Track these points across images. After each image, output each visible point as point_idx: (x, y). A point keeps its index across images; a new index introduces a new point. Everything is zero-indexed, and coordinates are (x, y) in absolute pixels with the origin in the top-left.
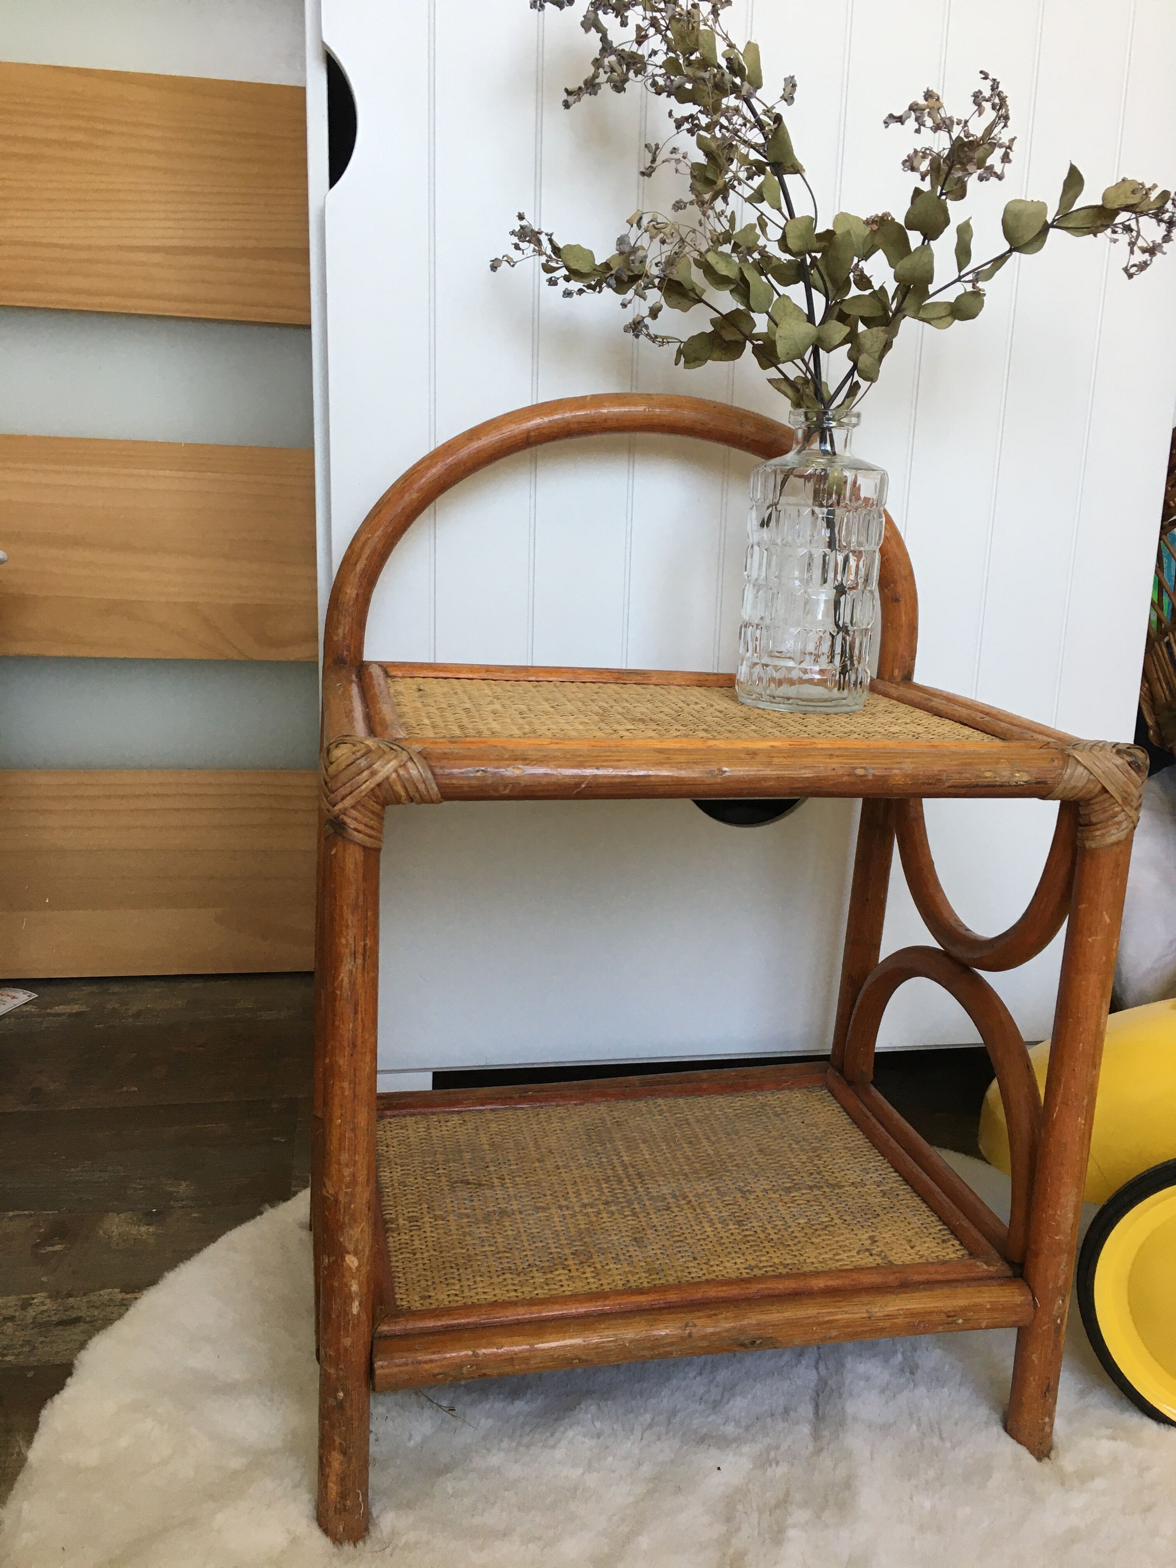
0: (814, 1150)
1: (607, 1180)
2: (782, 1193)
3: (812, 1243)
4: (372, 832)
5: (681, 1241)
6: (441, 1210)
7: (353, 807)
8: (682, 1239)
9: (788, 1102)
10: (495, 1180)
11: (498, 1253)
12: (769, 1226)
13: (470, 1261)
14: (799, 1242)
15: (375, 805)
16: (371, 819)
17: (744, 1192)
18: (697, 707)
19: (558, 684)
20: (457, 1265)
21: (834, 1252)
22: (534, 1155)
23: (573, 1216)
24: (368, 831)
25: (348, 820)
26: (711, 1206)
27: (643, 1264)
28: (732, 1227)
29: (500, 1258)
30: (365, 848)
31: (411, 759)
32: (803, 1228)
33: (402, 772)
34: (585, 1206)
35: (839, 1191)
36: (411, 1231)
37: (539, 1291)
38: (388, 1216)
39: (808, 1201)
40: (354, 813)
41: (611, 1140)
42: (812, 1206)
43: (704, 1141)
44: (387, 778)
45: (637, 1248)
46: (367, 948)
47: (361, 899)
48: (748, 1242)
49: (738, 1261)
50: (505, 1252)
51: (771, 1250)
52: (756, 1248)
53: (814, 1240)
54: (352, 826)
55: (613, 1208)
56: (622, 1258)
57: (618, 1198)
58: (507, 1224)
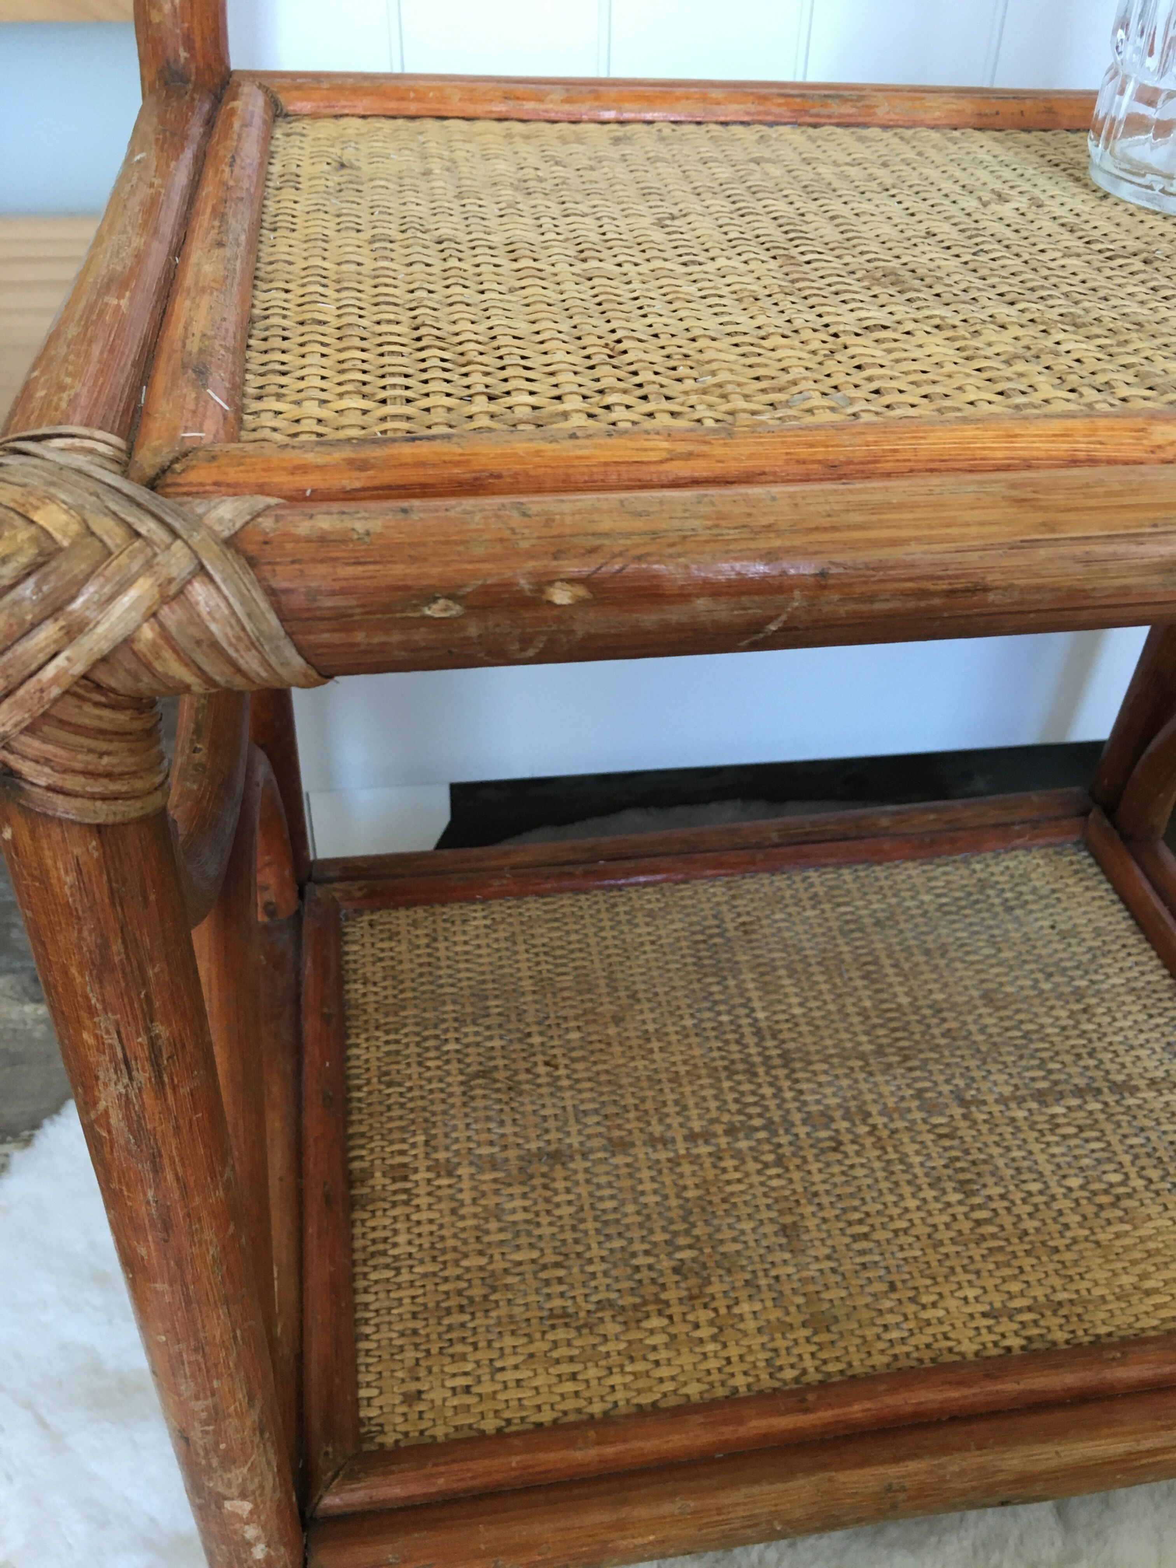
0: (1079, 995)
1: (731, 1072)
2: (1034, 1105)
3: (1098, 1243)
4: (114, 787)
5: (865, 1236)
6: (447, 1149)
7: (30, 730)
8: (865, 1229)
9: (1026, 877)
10: (542, 1069)
11: (545, 1267)
12: (1017, 1196)
13: (494, 1289)
14: (1075, 1241)
15: (106, 713)
16: (101, 754)
17: (963, 1102)
18: (1006, 210)
19: (667, 130)
20: (471, 1300)
21: (1138, 1269)
22: (608, 1008)
23: (674, 1162)
24: (96, 787)
25: (25, 767)
26: (913, 1141)
27: (800, 1300)
28: (954, 1197)
29: (547, 1282)
30: (99, 829)
31: (201, 570)
32: (1077, 1201)
33: (171, 616)
34: (692, 1137)
35: (1131, 1101)
36: (394, 1204)
37: (616, 1379)
38: (356, 1165)
39: (1081, 1129)
40: (34, 745)
41: (735, 969)
42: (1087, 1141)
43: (891, 971)
44: (128, 641)
45: (787, 1256)
46: (161, 1043)
47: (117, 947)
48: (983, 1238)
49: (971, 1293)
50: (557, 1265)
51: (1027, 1262)
52: (1001, 1258)
53: (1101, 1237)
54: (42, 782)
55: (743, 1145)
56: (763, 1282)
57: (750, 1117)
58: (560, 1185)
